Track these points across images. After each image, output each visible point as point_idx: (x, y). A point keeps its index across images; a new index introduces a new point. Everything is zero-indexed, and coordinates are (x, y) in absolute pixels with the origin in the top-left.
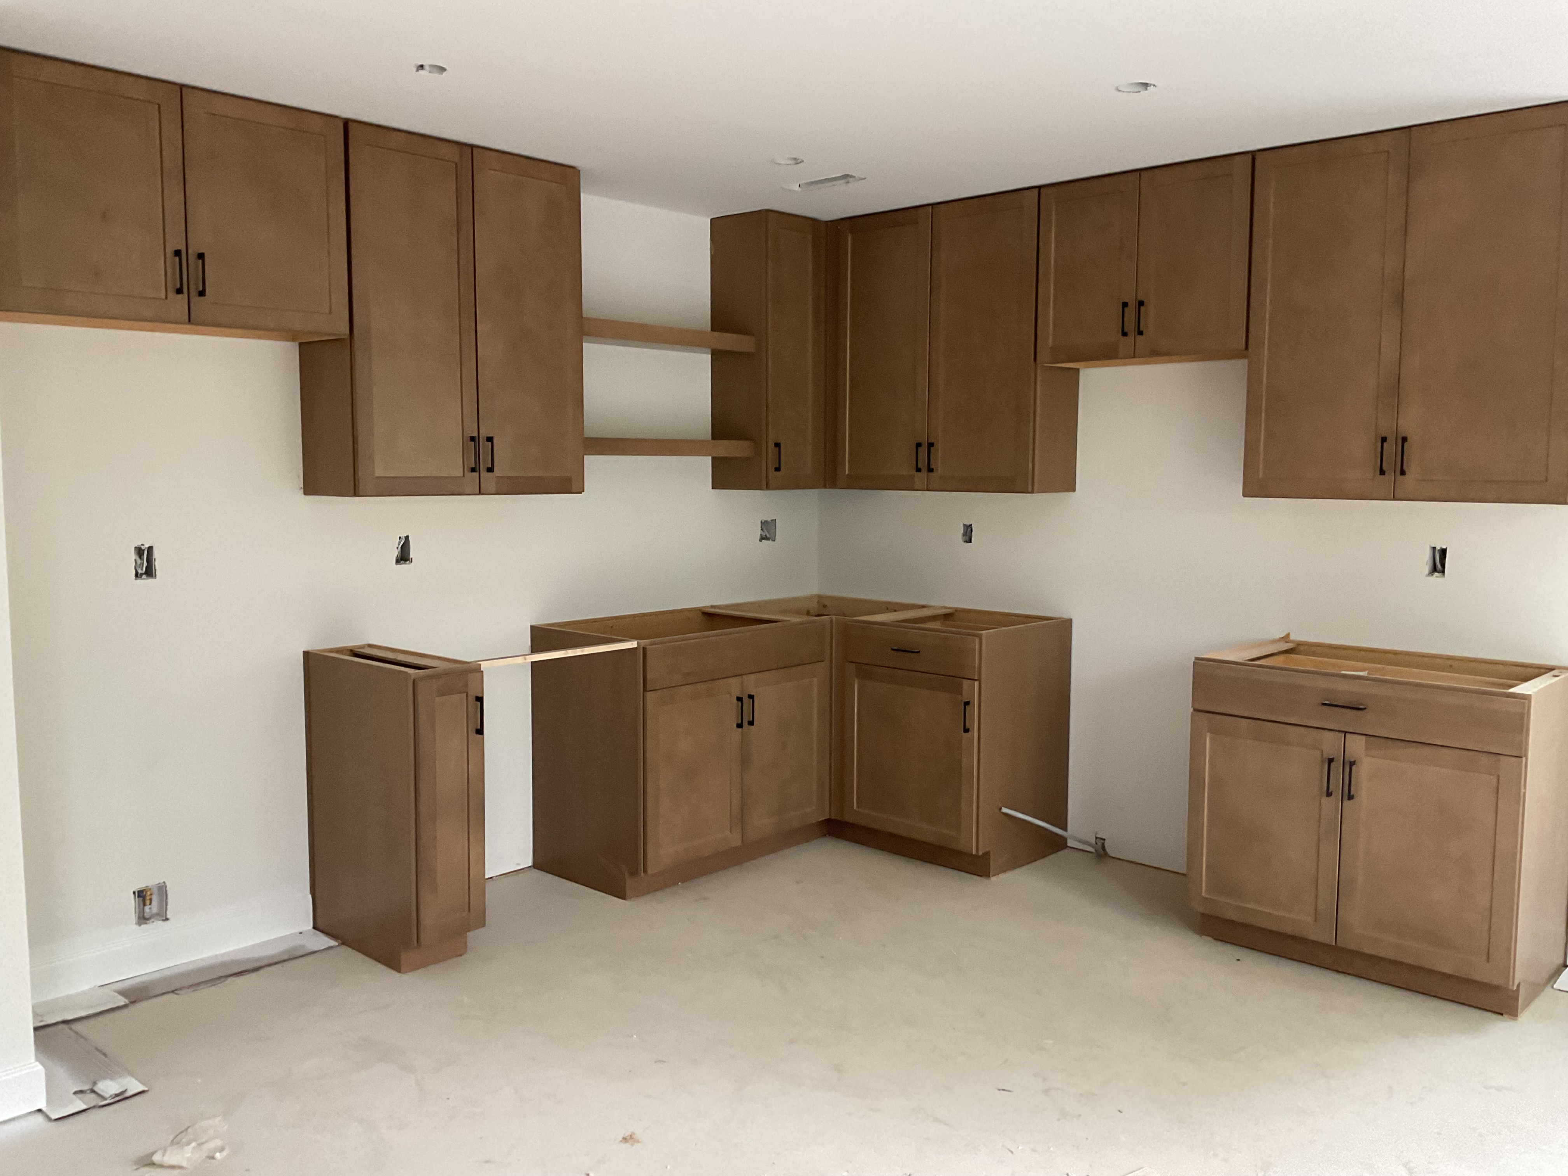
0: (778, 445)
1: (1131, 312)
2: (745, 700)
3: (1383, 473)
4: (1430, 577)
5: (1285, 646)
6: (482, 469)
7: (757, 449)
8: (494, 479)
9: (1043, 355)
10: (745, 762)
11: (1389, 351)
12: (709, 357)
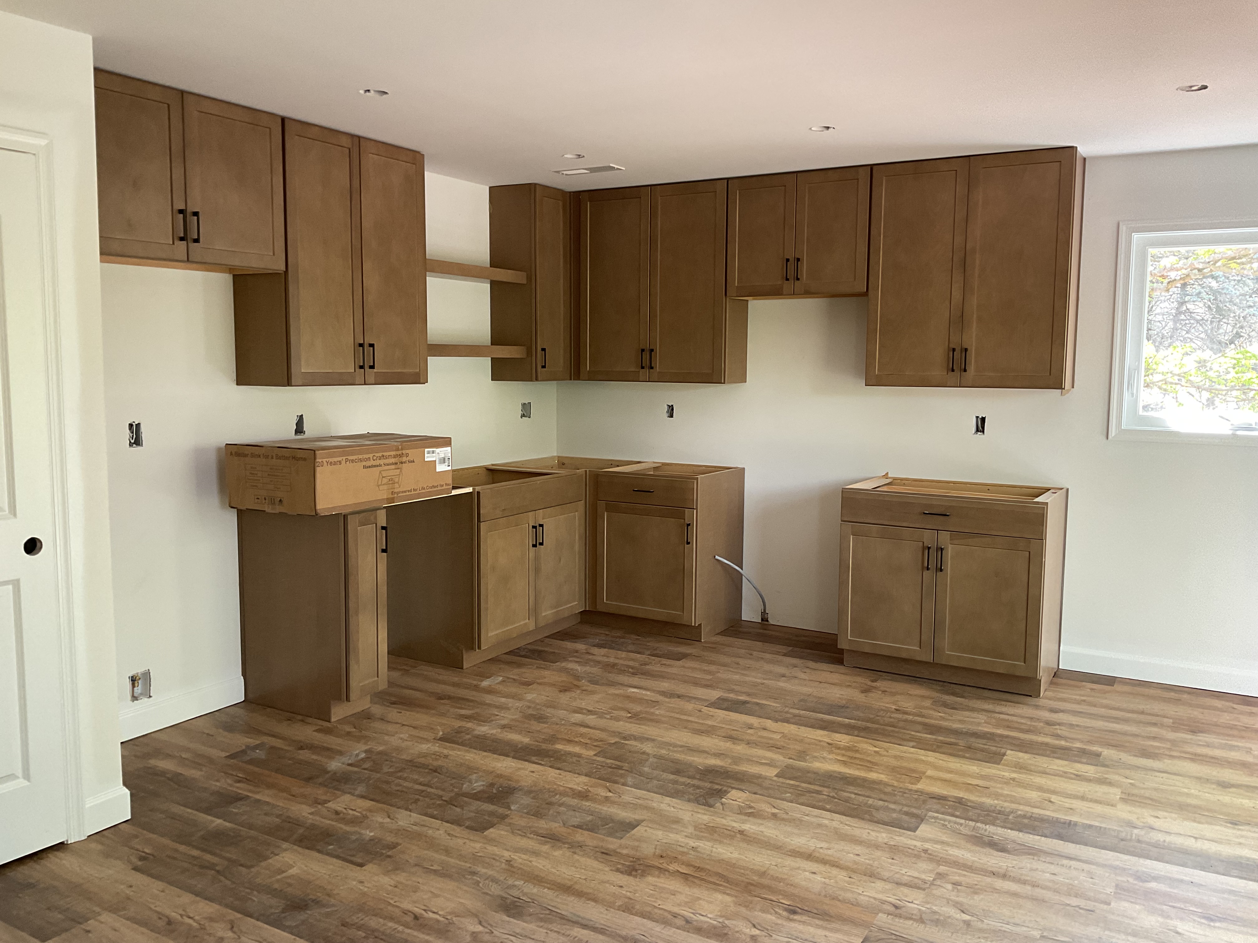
0: (543, 350)
1: (791, 265)
2: (537, 528)
3: (953, 370)
4: (975, 435)
5: (888, 481)
6: (366, 366)
7: (529, 352)
8: (374, 374)
9: (731, 291)
10: (537, 570)
11: (957, 294)
12: (487, 286)
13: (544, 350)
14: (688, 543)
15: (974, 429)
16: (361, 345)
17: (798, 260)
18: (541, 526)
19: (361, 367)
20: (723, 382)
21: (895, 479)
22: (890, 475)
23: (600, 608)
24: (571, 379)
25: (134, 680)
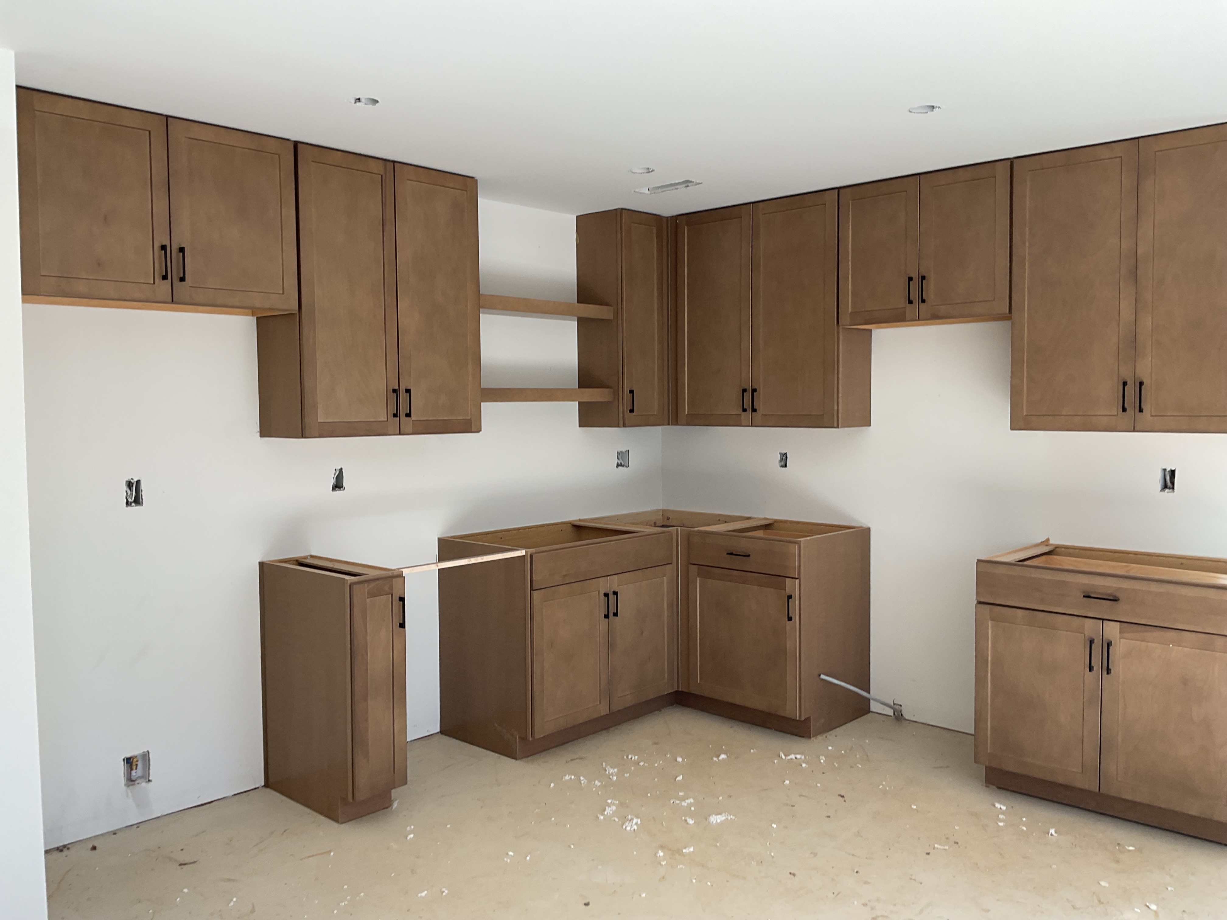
1: (915, 285)
2: (611, 596)
3: (1124, 410)
4: (1162, 493)
5: (1046, 549)
6: (402, 414)
7: (616, 394)
8: (411, 422)
9: (845, 319)
10: (611, 646)
11: (1127, 314)
12: (575, 323)
13: (632, 392)
14: (790, 619)
15: (1159, 486)
16: (395, 391)
17: (923, 278)
18: (615, 593)
19: (395, 415)
20: (836, 425)
21: (1057, 547)
22: (1051, 542)
23: (694, 690)
24: (669, 424)
25: (129, 761)
